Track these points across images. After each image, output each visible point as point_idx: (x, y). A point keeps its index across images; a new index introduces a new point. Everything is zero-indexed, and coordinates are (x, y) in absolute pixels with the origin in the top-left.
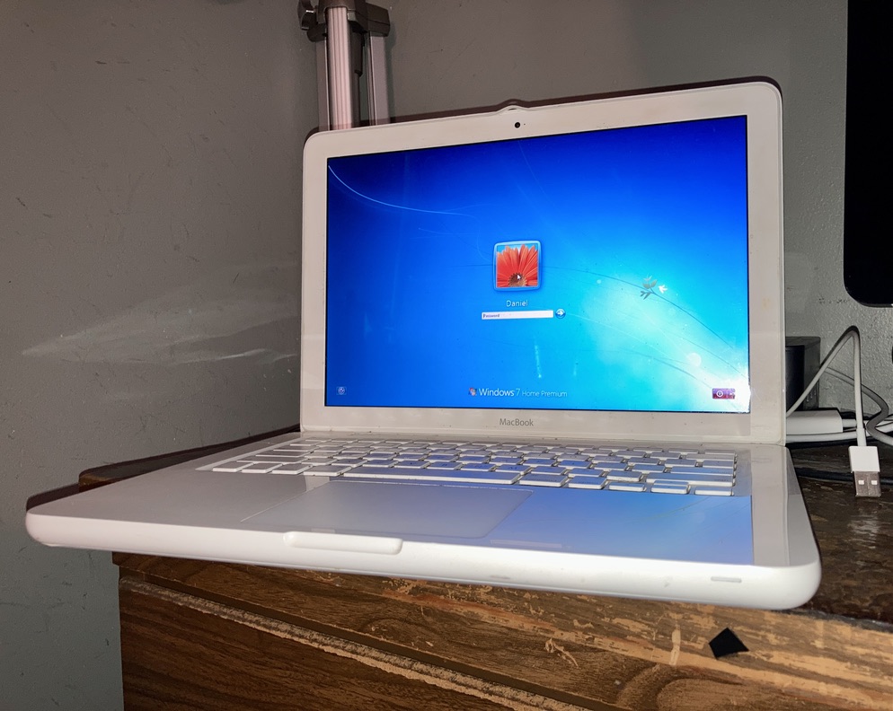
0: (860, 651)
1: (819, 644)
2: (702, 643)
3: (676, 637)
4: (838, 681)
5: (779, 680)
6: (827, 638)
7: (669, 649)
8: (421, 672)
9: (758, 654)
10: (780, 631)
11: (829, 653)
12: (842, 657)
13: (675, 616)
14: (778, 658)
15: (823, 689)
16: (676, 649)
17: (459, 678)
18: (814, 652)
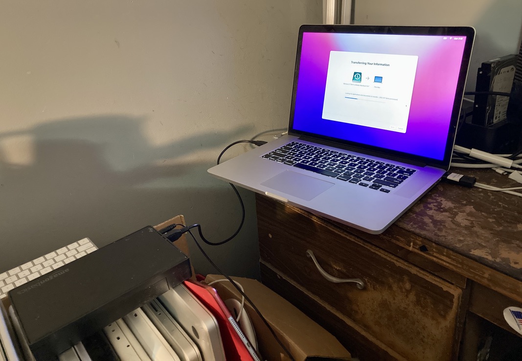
0: (454, 257)
1: (445, 254)
2: (418, 247)
3: (412, 244)
4: (448, 263)
5: (435, 259)
6: (447, 253)
7: (410, 246)
8: (346, 235)
9: (431, 253)
10: (436, 248)
11: (447, 256)
12: (450, 258)
13: (412, 239)
14: (435, 254)
15: (445, 263)
16: (412, 247)
17: (356, 239)
18: (444, 255)
